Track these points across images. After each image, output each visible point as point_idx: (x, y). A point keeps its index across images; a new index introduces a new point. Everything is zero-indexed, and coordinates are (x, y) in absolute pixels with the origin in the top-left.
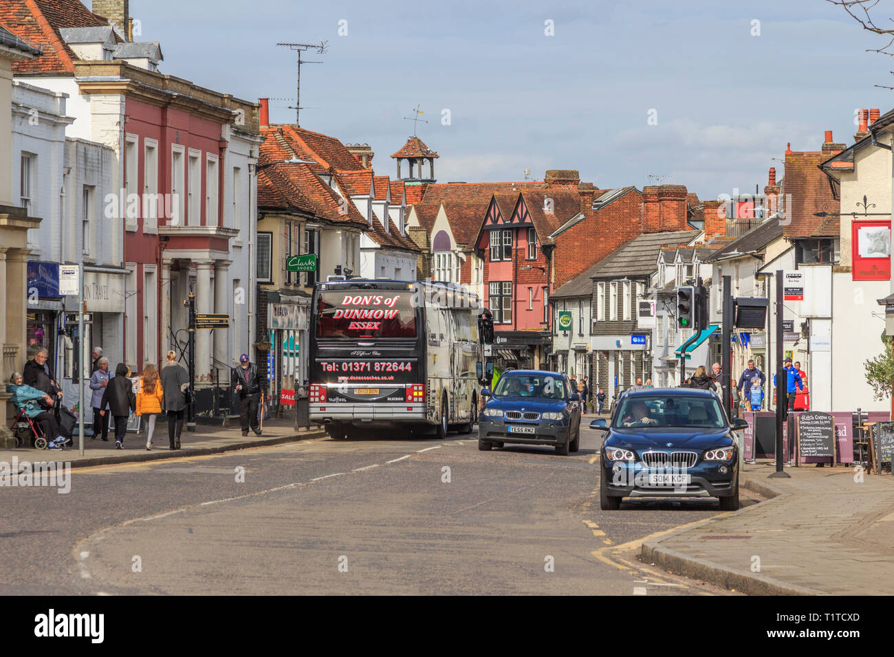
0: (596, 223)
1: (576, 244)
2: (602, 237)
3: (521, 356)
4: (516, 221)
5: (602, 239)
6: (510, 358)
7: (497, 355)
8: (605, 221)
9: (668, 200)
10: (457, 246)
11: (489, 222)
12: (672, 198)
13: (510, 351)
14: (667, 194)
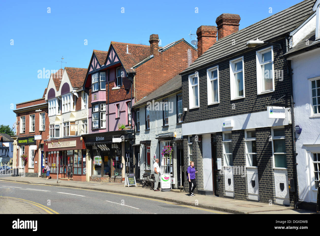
0: (161, 60)
1: (149, 73)
2: (165, 69)
3: (112, 148)
4: (108, 63)
5: (165, 71)
6: (105, 150)
7: (97, 148)
8: (166, 59)
9: (227, 25)
10: (73, 89)
11: (91, 70)
12: (230, 23)
13: (105, 145)
14: (227, 20)
